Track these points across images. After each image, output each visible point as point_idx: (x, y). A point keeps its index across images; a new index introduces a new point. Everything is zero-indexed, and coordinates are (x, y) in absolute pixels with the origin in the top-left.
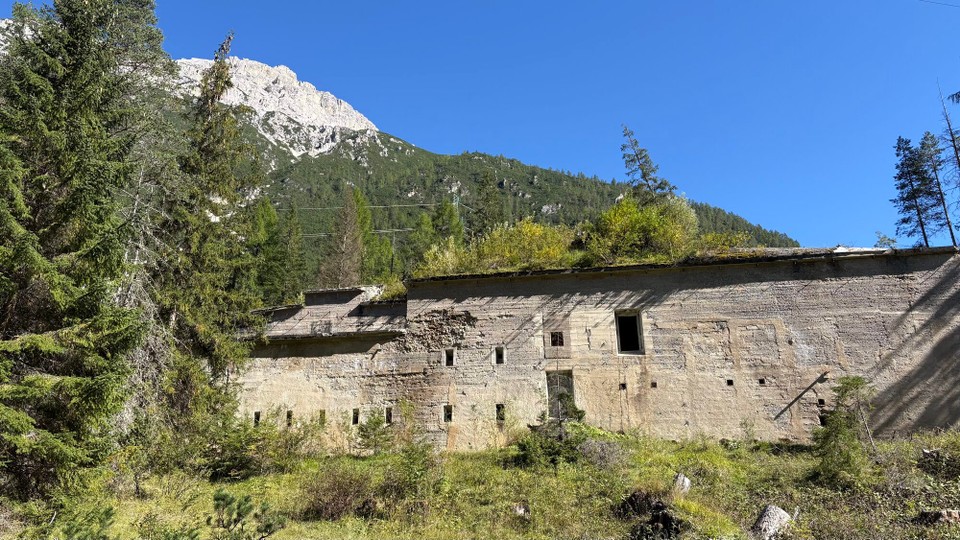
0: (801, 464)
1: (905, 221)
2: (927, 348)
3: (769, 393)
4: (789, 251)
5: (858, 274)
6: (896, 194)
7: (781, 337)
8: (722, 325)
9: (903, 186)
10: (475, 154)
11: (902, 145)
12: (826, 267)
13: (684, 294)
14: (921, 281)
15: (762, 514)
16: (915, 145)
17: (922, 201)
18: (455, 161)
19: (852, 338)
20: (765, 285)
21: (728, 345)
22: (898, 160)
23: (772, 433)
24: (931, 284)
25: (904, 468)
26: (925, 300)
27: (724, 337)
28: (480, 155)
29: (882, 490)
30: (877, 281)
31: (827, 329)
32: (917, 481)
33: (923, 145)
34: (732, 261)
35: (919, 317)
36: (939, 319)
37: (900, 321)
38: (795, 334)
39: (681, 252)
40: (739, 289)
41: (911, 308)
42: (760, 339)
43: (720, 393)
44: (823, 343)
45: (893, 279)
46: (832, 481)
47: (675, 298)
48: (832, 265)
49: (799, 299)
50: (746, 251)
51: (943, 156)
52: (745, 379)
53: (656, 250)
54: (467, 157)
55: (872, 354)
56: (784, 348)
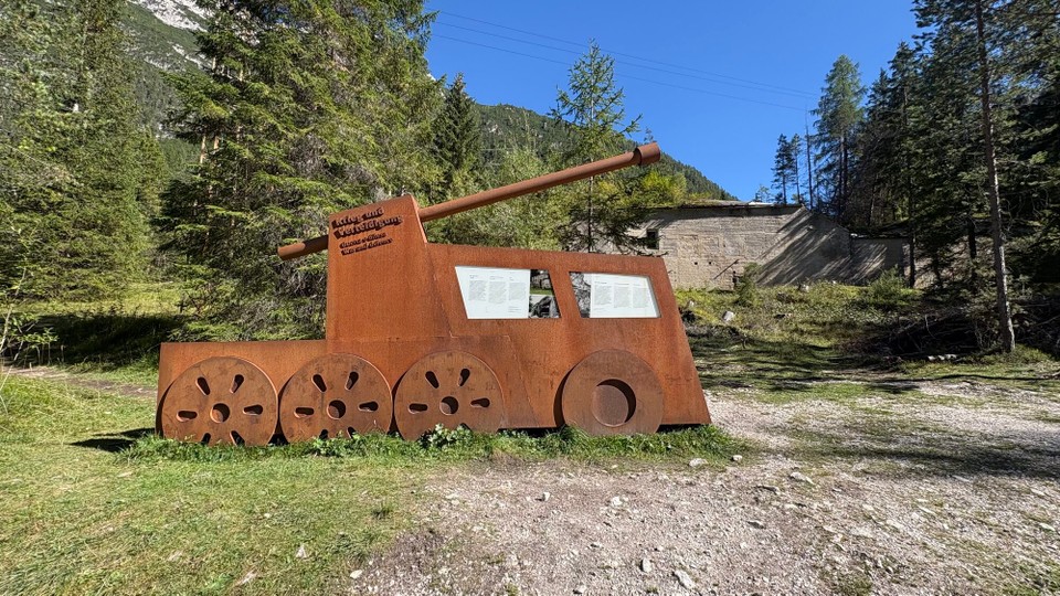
0: (730, 298)
1: (776, 181)
2: (782, 249)
3: (713, 268)
4: (734, 203)
5: (758, 215)
6: (774, 166)
7: (721, 243)
8: (695, 237)
9: (779, 162)
10: (507, 106)
11: (782, 139)
12: (744, 212)
13: (679, 222)
14: (785, 219)
15: (724, 314)
16: (789, 140)
17: (787, 172)
18: (494, 110)
19: (753, 245)
20: (716, 219)
21: (697, 247)
22: (778, 147)
23: (713, 286)
24: (788, 221)
25: (771, 299)
26: (787, 226)
27: (696, 242)
28: (510, 107)
29: (763, 307)
30: (766, 218)
31: (741, 240)
32: (776, 304)
33: (793, 141)
34: (703, 207)
35: (782, 235)
36: (792, 235)
37: (773, 237)
38: (727, 242)
39: (679, 201)
40: (704, 220)
41: (779, 231)
42: (711, 244)
43: (692, 268)
44: (739, 246)
45: (773, 218)
46: (744, 304)
47: (675, 224)
48: (747, 211)
49: (731, 226)
50: (709, 202)
51: (801, 148)
52: (703, 263)
53: (666, 199)
54: (502, 108)
55: (758, 252)
56: (722, 249)
